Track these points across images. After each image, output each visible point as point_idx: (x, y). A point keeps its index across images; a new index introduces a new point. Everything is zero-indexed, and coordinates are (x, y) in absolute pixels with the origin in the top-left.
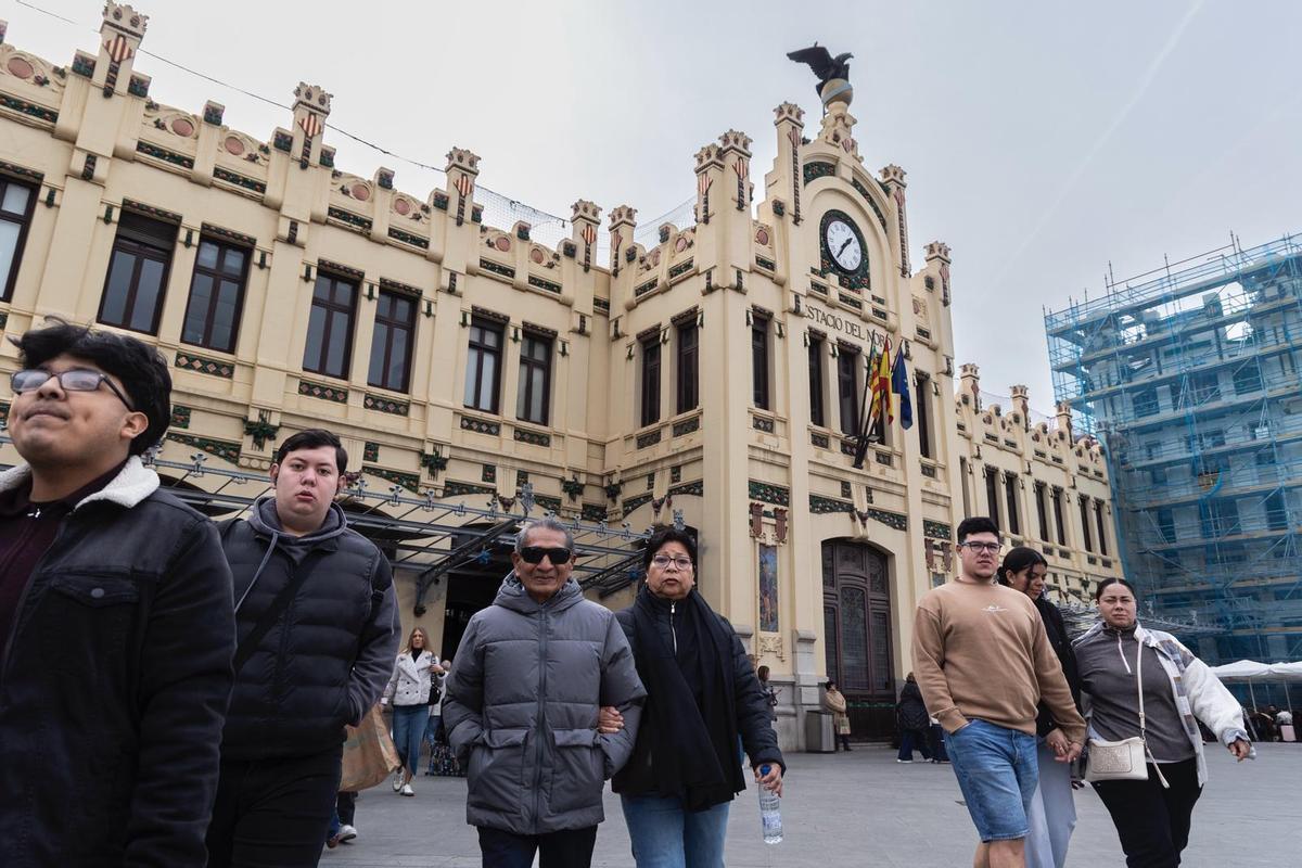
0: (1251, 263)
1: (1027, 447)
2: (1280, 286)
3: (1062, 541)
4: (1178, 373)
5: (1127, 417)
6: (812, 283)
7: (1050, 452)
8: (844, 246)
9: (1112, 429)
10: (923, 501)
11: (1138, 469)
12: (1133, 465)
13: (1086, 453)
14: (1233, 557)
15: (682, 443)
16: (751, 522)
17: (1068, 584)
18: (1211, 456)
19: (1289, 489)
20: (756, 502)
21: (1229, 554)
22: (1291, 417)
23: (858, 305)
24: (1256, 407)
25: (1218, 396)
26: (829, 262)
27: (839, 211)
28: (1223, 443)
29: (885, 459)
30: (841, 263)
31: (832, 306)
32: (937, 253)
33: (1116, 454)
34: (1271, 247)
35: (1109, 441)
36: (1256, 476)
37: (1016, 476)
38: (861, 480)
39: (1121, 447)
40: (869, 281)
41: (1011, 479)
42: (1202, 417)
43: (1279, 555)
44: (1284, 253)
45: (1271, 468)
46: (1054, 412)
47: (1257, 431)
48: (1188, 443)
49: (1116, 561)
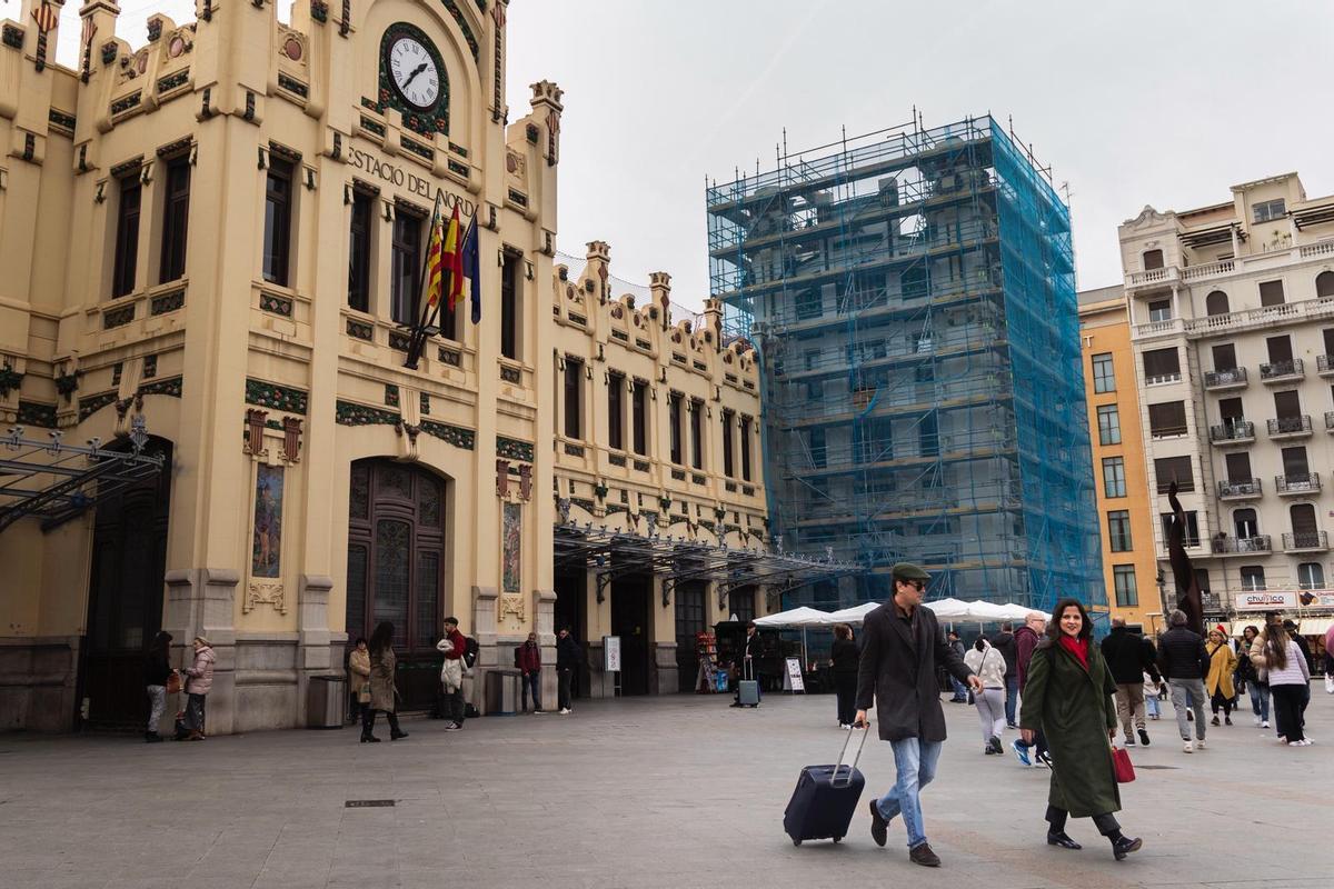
0: (932, 146)
1: (664, 348)
2: (957, 177)
3: (698, 464)
4: (844, 270)
5: (788, 320)
6: (362, 118)
7: (691, 355)
8: (414, 74)
9: (769, 332)
10: (500, 412)
11: (793, 381)
12: (787, 376)
13: (736, 359)
14: (881, 486)
15: (159, 324)
16: (247, 435)
17: (699, 515)
18: (869, 370)
19: (943, 411)
20: (257, 408)
21: (878, 482)
22: (954, 329)
23: (429, 154)
24: (918, 316)
25: (883, 300)
26: (390, 92)
27: (411, 25)
28: (884, 355)
29: (451, 358)
30: (409, 96)
31: (391, 152)
32: (545, 96)
33: (771, 363)
34: (952, 129)
35: (765, 346)
36: (913, 394)
37: (648, 384)
38: (414, 384)
39: (779, 353)
40: (447, 125)
41: (641, 387)
42: (864, 324)
43: (926, 484)
44: (964, 138)
45: (928, 386)
46: (702, 308)
47: (920, 342)
48: (849, 353)
49: (759, 488)
